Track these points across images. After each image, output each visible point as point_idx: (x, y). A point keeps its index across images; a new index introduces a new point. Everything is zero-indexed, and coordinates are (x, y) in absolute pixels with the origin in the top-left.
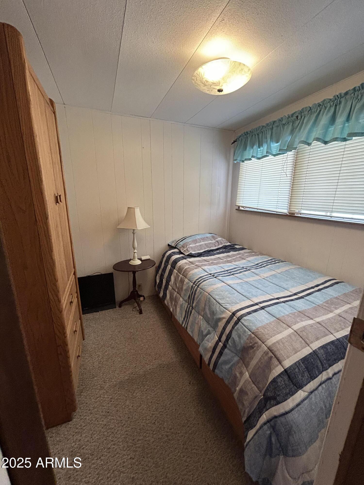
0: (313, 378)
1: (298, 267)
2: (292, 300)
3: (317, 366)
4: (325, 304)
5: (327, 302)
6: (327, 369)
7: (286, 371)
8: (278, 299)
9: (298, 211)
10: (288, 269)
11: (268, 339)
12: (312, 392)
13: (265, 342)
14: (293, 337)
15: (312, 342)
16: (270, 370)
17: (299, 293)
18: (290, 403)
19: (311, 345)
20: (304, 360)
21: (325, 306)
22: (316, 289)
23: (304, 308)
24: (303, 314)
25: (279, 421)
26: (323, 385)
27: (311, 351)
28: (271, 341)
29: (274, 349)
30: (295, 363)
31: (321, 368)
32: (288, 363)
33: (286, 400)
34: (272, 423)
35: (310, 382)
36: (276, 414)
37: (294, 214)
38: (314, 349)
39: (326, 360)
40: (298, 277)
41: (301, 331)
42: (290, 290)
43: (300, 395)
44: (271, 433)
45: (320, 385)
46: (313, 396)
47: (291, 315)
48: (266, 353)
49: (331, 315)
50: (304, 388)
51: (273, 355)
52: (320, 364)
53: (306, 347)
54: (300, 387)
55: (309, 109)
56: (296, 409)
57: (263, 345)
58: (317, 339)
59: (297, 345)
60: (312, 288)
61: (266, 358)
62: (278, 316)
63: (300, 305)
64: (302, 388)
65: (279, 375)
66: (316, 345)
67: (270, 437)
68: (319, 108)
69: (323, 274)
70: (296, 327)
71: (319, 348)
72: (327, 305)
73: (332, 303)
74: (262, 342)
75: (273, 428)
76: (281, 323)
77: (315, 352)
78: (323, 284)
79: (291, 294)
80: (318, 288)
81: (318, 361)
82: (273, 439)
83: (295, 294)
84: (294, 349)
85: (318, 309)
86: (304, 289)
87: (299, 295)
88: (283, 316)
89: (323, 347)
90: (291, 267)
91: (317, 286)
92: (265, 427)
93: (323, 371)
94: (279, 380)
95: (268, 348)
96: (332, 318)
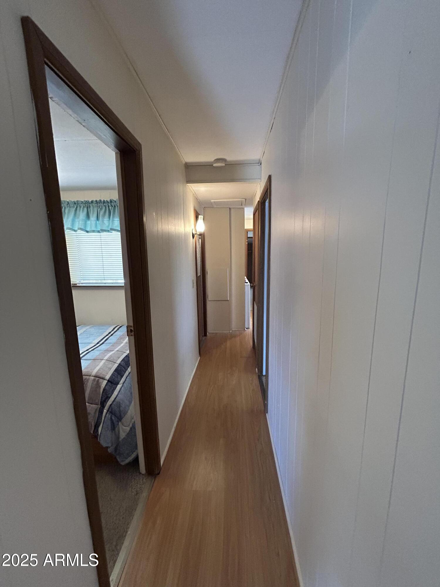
0: (122, 376)
1: (92, 326)
2: (97, 347)
3: (123, 370)
4: (118, 341)
5: (118, 339)
6: (127, 369)
7: (108, 381)
8: (87, 350)
9: (78, 282)
10: (85, 330)
11: (92, 372)
12: (124, 383)
13: (91, 375)
14: (106, 363)
15: (117, 361)
16: (100, 387)
17: (100, 341)
18: (116, 393)
19: (117, 362)
20: (116, 370)
21: (118, 342)
22: (110, 335)
23: (106, 348)
24: (108, 351)
25: (113, 406)
26: (128, 377)
27: (118, 365)
28: (94, 373)
29: (98, 374)
30: (112, 374)
31: (125, 370)
32: (108, 377)
33: (113, 393)
34: (110, 410)
35: (121, 379)
36: (110, 403)
37: (76, 284)
38: (119, 363)
39: (126, 365)
40: (95, 332)
41: (110, 358)
42: (94, 342)
43: (119, 387)
44: (111, 416)
45: (127, 378)
46: (125, 384)
47: (100, 354)
48: (94, 380)
49: (122, 345)
50: (120, 383)
51: (99, 378)
52: (123, 369)
53: (114, 364)
54: (117, 384)
55: (67, 203)
56: (119, 394)
57: (91, 377)
58: (119, 358)
59: (110, 366)
60: (107, 335)
61: (95, 383)
62: (93, 359)
63: (103, 347)
64: (119, 383)
65: (106, 385)
66: (119, 361)
67: (111, 418)
68: (75, 205)
69: (110, 325)
70: (106, 358)
71: (121, 362)
72: (119, 341)
73: (121, 338)
74: (89, 376)
75: (111, 412)
76: (96, 361)
77: (120, 364)
78: (113, 330)
79: (95, 344)
80: (111, 334)
81: (123, 368)
82: (113, 418)
83: (98, 343)
84: (109, 368)
85: (115, 345)
86: (102, 338)
87: (100, 343)
88: (96, 357)
89: (123, 360)
90: (88, 327)
91: (110, 333)
92: (108, 415)
93: (126, 371)
94: (107, 388)
95: (94, 377)
96: (123, 346)
